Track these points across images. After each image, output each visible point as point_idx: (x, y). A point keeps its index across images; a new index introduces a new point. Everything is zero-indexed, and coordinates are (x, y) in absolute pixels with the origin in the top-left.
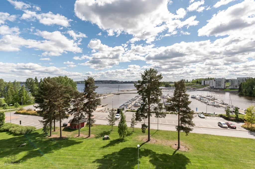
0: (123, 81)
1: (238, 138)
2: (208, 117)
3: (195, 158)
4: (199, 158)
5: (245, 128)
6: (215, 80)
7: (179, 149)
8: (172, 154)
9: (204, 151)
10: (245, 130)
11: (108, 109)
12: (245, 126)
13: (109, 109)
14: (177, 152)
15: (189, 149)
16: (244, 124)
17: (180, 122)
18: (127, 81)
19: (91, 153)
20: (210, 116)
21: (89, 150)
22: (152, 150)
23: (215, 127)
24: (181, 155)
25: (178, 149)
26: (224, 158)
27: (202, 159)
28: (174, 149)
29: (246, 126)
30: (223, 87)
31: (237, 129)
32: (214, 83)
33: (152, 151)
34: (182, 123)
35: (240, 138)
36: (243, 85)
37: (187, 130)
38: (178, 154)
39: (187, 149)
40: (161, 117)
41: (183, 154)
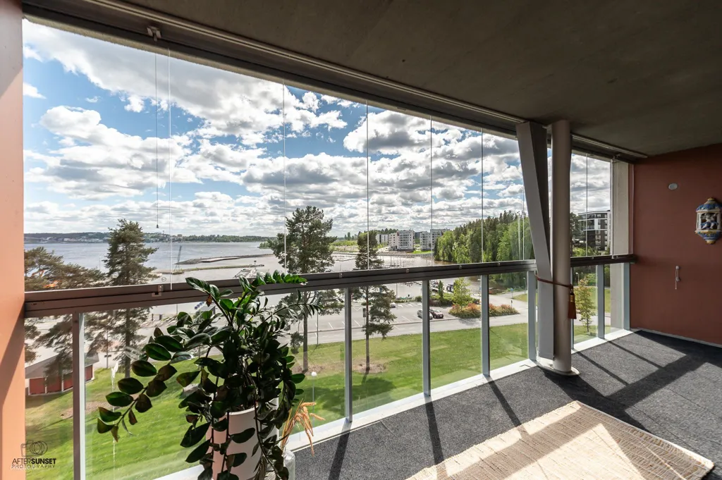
0: (183, 235)
1: (449, 332)
2: (400, 305)
3: (401, 379)
4: (405, 378)
5: (454, 314)
6: (398, 235)
7: (370, 371)
8: (360, 384)
9: (408, 363)
10: (454, 318)
11: (161, 316)
12: (453, 312)
13: (163, 318)
14: (369, 376)
15: (385, 368)
16: (451, 308)
17: (370, 317)
18: (198, 235)
19: (160, 438)
20: (403, 302)
21: (150, 435)
22: (320, 387)
23: (415, 320)
24: (376, 380)
25: (367, 373)
26: (439, 366)
27: (411, 377)
28: (361, 374)
29: (455, 311)
30: (412, 248)
31: (445, 318)
32: (397, 238)
33: (320, 389)
34: (373, 319)
35: (452, 332)
36: (440, 242)
37: (384, 329)
38: (370, 380)
39: (382, 367)
40: (331, 313)
41: (379, 377)
